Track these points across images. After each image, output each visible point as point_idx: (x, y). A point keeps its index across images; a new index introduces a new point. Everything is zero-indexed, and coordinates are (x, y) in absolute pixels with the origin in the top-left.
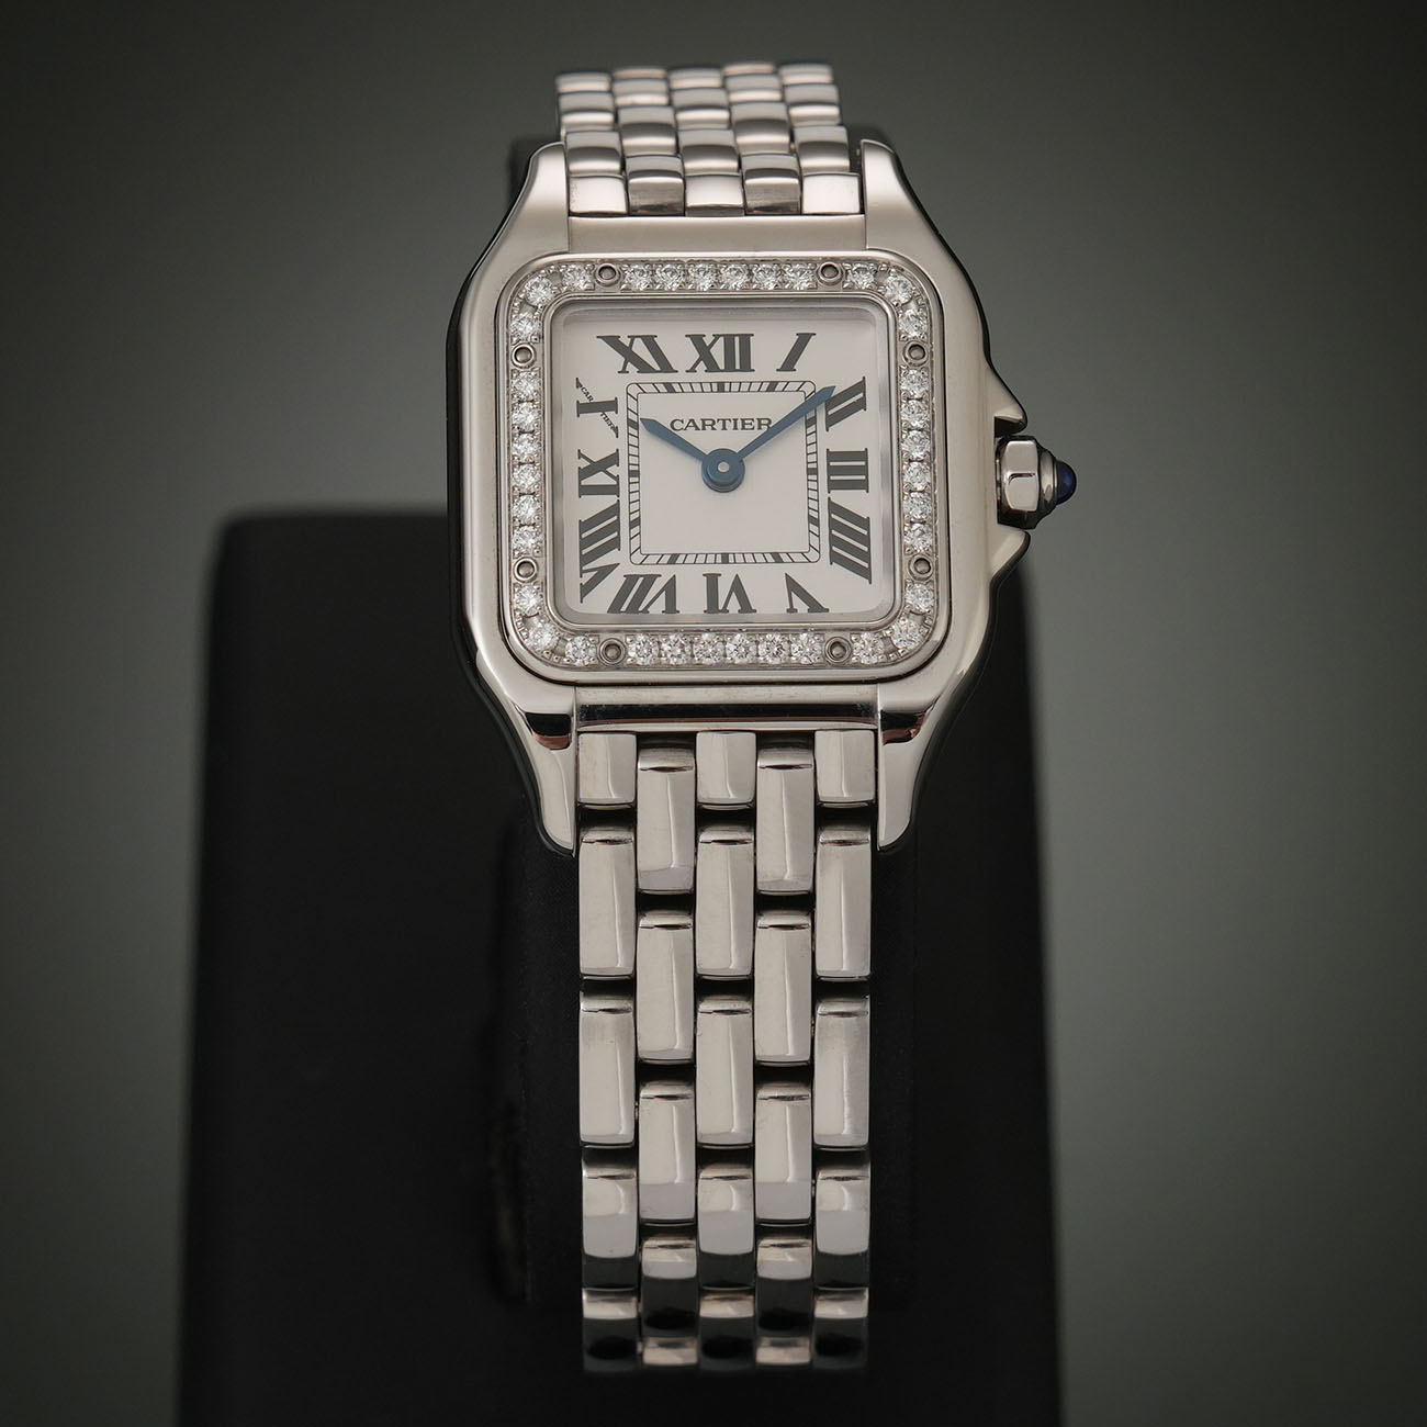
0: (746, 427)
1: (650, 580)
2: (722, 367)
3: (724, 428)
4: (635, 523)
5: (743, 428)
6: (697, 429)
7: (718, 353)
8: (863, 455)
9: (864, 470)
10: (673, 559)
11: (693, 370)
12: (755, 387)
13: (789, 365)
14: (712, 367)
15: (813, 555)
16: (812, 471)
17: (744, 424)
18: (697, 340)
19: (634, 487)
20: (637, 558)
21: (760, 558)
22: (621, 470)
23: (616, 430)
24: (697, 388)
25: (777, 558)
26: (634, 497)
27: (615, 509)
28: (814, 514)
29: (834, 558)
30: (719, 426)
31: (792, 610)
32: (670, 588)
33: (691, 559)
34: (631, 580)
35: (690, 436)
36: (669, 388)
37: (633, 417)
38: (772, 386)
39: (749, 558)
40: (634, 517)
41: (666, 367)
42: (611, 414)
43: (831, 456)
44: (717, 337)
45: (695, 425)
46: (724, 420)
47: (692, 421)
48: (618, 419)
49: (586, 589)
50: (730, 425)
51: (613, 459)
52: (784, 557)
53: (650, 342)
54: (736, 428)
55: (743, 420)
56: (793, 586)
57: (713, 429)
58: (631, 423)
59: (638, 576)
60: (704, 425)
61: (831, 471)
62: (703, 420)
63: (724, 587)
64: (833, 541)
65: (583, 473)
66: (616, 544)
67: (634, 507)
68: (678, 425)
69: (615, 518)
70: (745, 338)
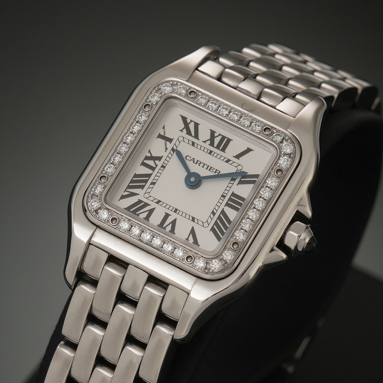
0: (211, 170)
1: (146, 205)
2: (215, 146)
3: (203, 167)
4: (153, 183)
6: (194, 162)
7: (217, 141)
8: (243, 199)
9: (240, 204)
10: (158, 202)
11: (205, 142)
12: (222, 158)
13: (238, 157)
14: (212, 144)
15: (206, 225)
16: (223, 196)
17: (210, 169)
18: (213, 133)
19: (160, 171)
20: (147, 195)
21: (187, 216)
22: (159, 163)
23: (166, 149)
24: (202, 149)
25: (193, 219)
26: (158, 174)
27: (149, 176)
28: (215, 211)
29: (213, 229)
30: (202, 165)
31: (187, 239)
32: (151, 211)
33: (164, 205)
34: (140, 201)
35: (190, 164)
36: (193, 144)
37: (175, 148)
38: (228, 161)
39: (184, 215)
40: (154, 181)
41: (196, 136)
42: (168, 143)
43: (233, 194)
44: (220, 135)
46: (205, 164)
47: (194, 159)
48: (170, 146)
49: (123, 197)
50: (205, 167)
51: (159, 158)
52: (196, 221)
53: (196, 125)
54: (207, 169)
55: (211, 167)
56: (193, 232)
57: (199, 165)
58: (173, 149)
59: (143, 202)
60: (197, 162)
61: (230, 199)
63: (170, 220)
64: (216, 223)
65: (147, 158)
66: (142, 187)
67: (156, 178)
68: (188, 158)
69: (148, 178)
70: (229, 140)
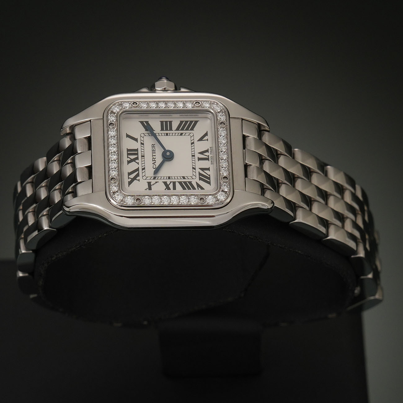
0: (154, 150)
1: (200, 174)
2: (137, 156)
3: (155, 156)
4: (184, 178)
5: (155, 151)
6: (155, 162)
7: (133, 157)
8: (162, 122)
9: (166, 122)
10: (194, 168)
11: (138, 163)
12: (142, 148)
13: (136, 140)
14: (137, 158)
15: (191, 135)
16: (167, 134)
17: (154, 151)
18: (129, 162)
19: (173, 178)
20: (194, 177)
21: (193, 147)
22: (168, 181)
23: (156, 182)
24: (143, 162)
25: (193, 143)
26: (176, 178)
28: (179, 134)
29: (192, 129)
30: (154, 157)
31: (207, 140)
32: (202, 169)
33: (194, 164)
34: (200, 179)
35: (157, 164)
36: (143, 169)
37: (153, 178)
38: (142, 144)
39: (193, 150)
40: (182, 178)
41: (137, 170)
42: (152, 184)
43: (162, 129)
44: (128, 157)
45: (154, 163)
46: (153, 156)
47: (153, 164)
48: (153, 182)
49: (202, 188)
50: (154, 154)
51: (165, 183)
52: (192, 141)
53: (130, 174)
54: (155, 153)
55: (152, 151)
56: (201, 139)
57: (155, 158)
58: (155, 178)
59: (199, 177)
60: (154, 161)
61: (167, 130)
62: (153, 161)
63: (202, 156)
64: (187, 129)
65: (169, 189)
66: (190, 183)
67: (179, 178)
68: (154, 167)
69: (182, 182)
70: (128, 150)
